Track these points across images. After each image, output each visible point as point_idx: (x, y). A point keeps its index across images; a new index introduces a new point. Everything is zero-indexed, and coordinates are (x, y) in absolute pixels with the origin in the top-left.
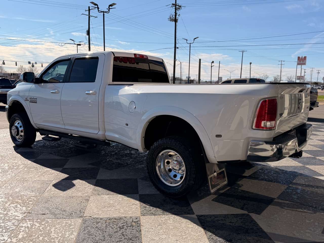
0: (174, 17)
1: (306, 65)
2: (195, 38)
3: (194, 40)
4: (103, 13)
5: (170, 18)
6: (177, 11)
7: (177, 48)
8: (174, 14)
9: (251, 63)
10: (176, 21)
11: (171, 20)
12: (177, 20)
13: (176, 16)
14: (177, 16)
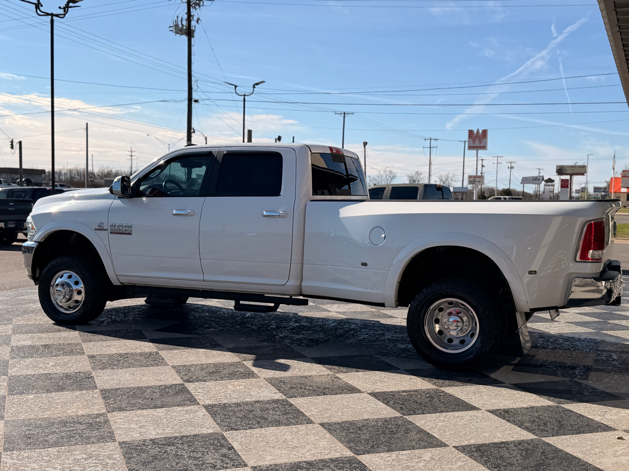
0: (185, 23)
1: (486, 149)
2: (257, 84)
3: (254, 87)
4: (50, 17)
5: (177, 25)
6: (193, 11)
7: (196, 101)
8: (185, 17)
9: (365, 144)
10: (189, 33)
11: (178, 30)
12: (194, 31)
13: (189, 20)
14: (193, 23)
